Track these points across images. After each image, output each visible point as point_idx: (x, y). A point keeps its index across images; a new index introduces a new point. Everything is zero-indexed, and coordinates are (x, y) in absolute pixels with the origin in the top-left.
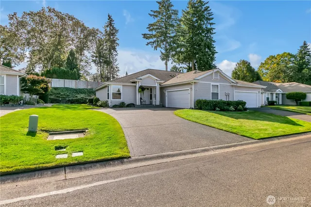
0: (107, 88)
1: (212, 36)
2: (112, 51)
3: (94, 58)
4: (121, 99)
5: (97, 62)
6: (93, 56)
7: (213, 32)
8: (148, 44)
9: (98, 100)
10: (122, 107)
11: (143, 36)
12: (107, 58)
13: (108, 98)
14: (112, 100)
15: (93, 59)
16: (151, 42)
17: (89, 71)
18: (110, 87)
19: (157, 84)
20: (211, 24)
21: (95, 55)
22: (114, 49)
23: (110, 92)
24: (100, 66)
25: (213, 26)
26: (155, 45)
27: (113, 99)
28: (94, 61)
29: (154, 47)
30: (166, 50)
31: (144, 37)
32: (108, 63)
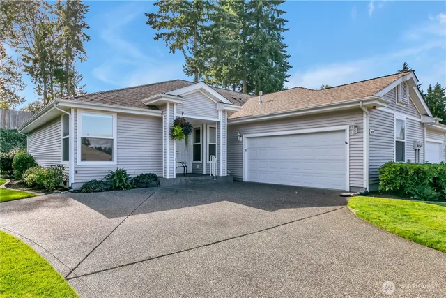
0: (61, 124)
1: (282, 34)
2: (75, 49)
3: (31, 64)
4: (111, 159)
5: (36, 73)
6: (26, 59)
7: (285, 27)
8: (157, 38)
9: (28, 162)
10: (118, 188)
11: (147, 19)
12: (61, 65)
13: (66, 157)
14: (79, 162)
15: (27, 65)
16: (164, 34)
17: (16, 92)
18: (72, 117)
19: (221, 114)
20: (279, 12)
21: (32, 56)
22: (79, 46)
23: (71, 137)
24: (45, 82)
25: (282, 16)
26: (172, 42)
27: (83, 159)
28: (31, 71)
29: (169, 45)
30: (197, 54)
31: (149, 23)
32: (64, 77)
